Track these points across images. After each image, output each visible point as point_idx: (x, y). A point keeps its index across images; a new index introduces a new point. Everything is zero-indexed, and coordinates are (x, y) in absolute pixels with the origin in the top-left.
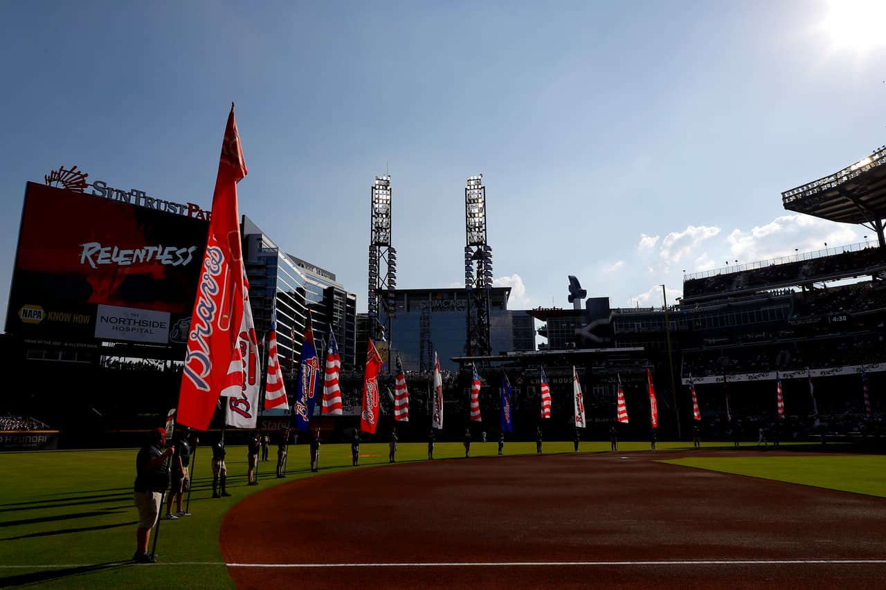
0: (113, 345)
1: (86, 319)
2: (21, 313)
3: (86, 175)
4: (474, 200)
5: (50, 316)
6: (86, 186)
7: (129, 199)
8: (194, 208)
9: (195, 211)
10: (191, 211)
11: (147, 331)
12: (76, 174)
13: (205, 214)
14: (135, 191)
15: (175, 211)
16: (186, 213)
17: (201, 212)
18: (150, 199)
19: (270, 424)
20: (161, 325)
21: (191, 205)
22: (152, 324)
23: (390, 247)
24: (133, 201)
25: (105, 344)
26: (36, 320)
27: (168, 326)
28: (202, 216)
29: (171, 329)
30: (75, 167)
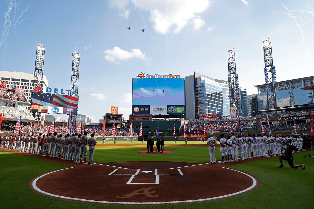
0: (155, 115)
1: (148, 109)
2: (134, 109)
3: (144, 74)
4: (266, 49)
5: (140, 110)
6: (144, 76)
7: (154, 77)
8: (171, 75)
9: (171, 76)
10: (170, 76)
11: (162, 111)
12: (142, 74)
13: (174, 77)
14: (156, 75)
15: (166, 77)
16: (169, 77)
17: (173, 76)
18: (159, 76)
19: (193, 135)
20: (165, 109)
21: (170, 75)
22: (163, 109)
23: (236, 73)
24: (155, 77)
25: (152, 115)
26: (137, 111)
27: (167, 109)
28: (173, 77)
29: (168, 110)
30: (142, 72)
